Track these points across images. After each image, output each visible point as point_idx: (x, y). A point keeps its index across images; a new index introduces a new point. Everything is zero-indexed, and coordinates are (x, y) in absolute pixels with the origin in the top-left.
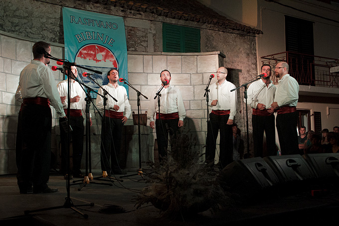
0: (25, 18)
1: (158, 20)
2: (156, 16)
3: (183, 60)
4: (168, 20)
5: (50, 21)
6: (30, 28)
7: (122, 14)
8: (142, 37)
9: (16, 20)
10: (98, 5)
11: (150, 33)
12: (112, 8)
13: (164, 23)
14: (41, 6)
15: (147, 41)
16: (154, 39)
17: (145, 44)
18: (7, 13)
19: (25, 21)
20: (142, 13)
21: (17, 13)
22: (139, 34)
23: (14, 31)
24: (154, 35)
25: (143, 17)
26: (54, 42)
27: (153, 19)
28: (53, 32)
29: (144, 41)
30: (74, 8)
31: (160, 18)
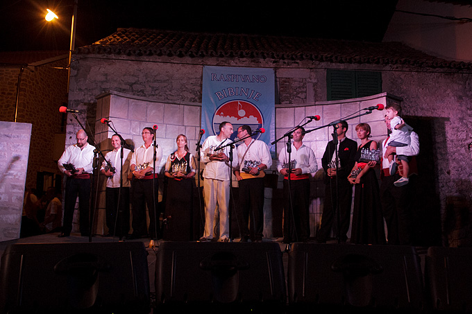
0: (164, 81)
1: (319, 66)
2: (317, 62)
3: (343, 109)
4: (334, 66)
5: (191, 82)
6: (170, 91)
7: (273, 65)
8: (299, 87)
9: (156, 85)
10: (244, 59)
11: (309, 82)
12: (261, 60)
13: (328, 70)
14: (182, 68)
15: (306, 92)
16: (314, 89)
17: (302, 96)
18: (149, 79)
19: (166, 84)
20: (298, 61)
21: (158, 78)
22: (295, 84)
23: (154, 95)
24: (315, 85)
25: (300, 66)
26: (194, 102)
27: (314, 66)
28: (193, 92)
29: (302, 92)
30: (217, 65)
31: (323, 64)
